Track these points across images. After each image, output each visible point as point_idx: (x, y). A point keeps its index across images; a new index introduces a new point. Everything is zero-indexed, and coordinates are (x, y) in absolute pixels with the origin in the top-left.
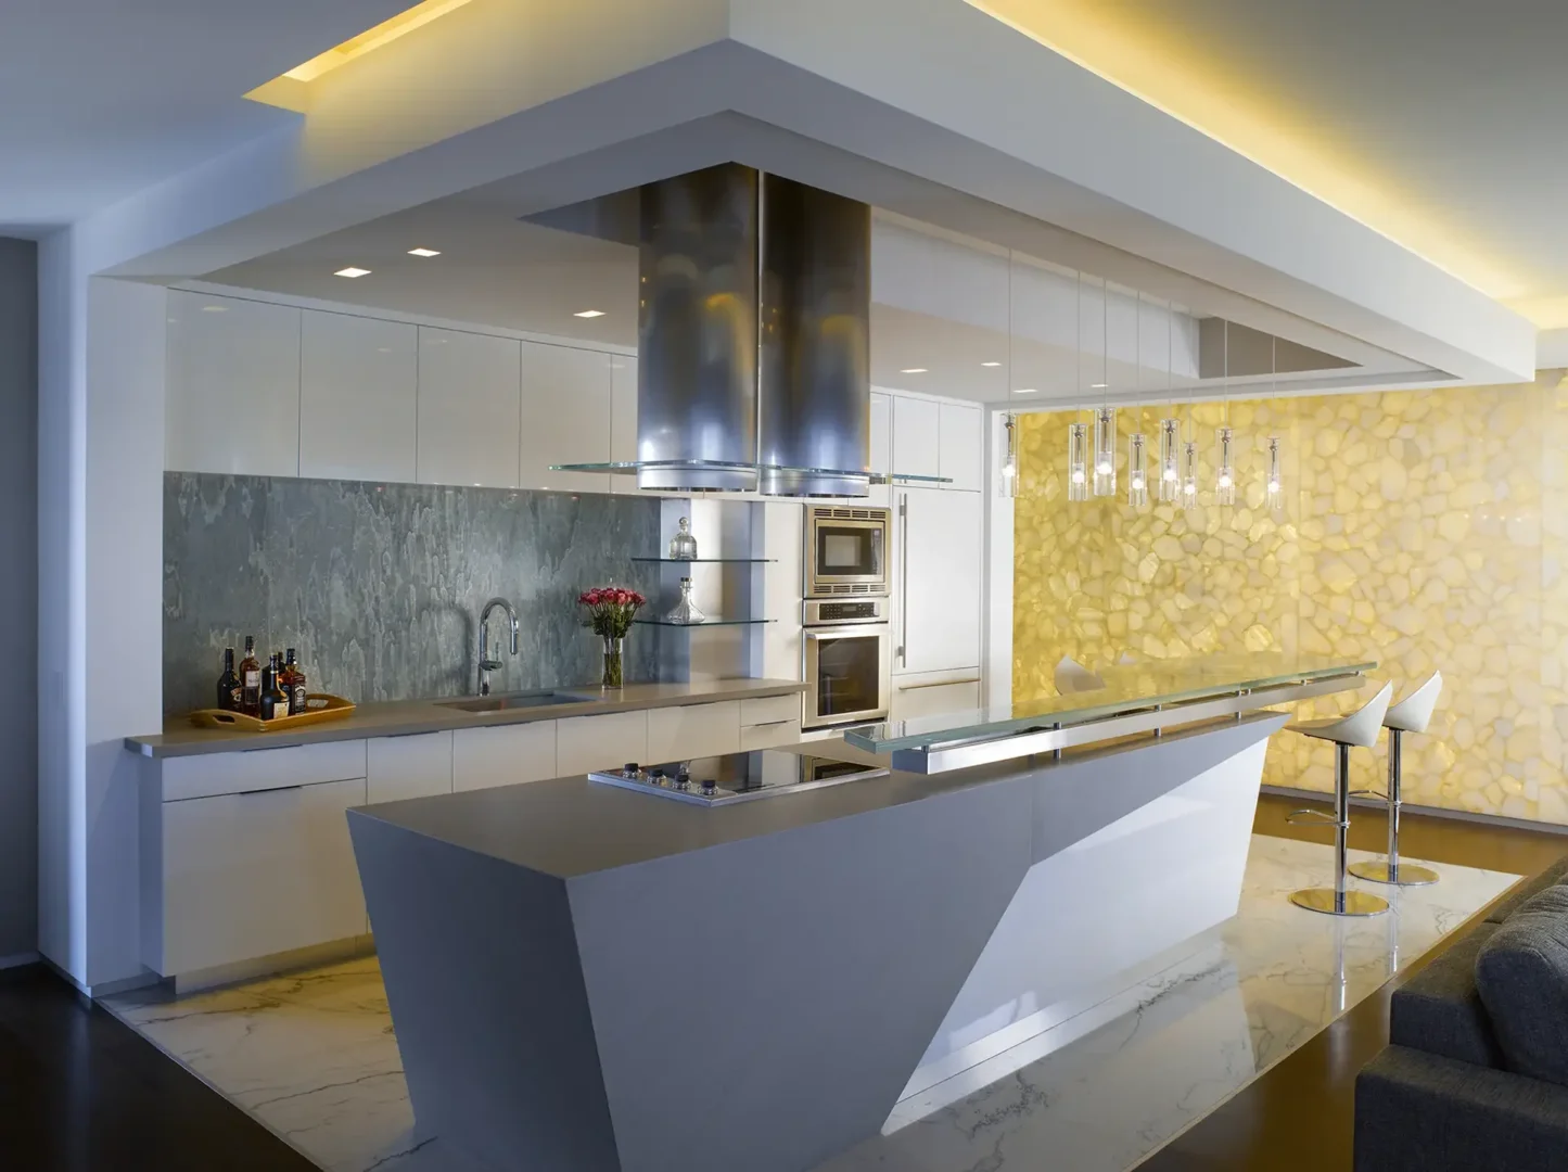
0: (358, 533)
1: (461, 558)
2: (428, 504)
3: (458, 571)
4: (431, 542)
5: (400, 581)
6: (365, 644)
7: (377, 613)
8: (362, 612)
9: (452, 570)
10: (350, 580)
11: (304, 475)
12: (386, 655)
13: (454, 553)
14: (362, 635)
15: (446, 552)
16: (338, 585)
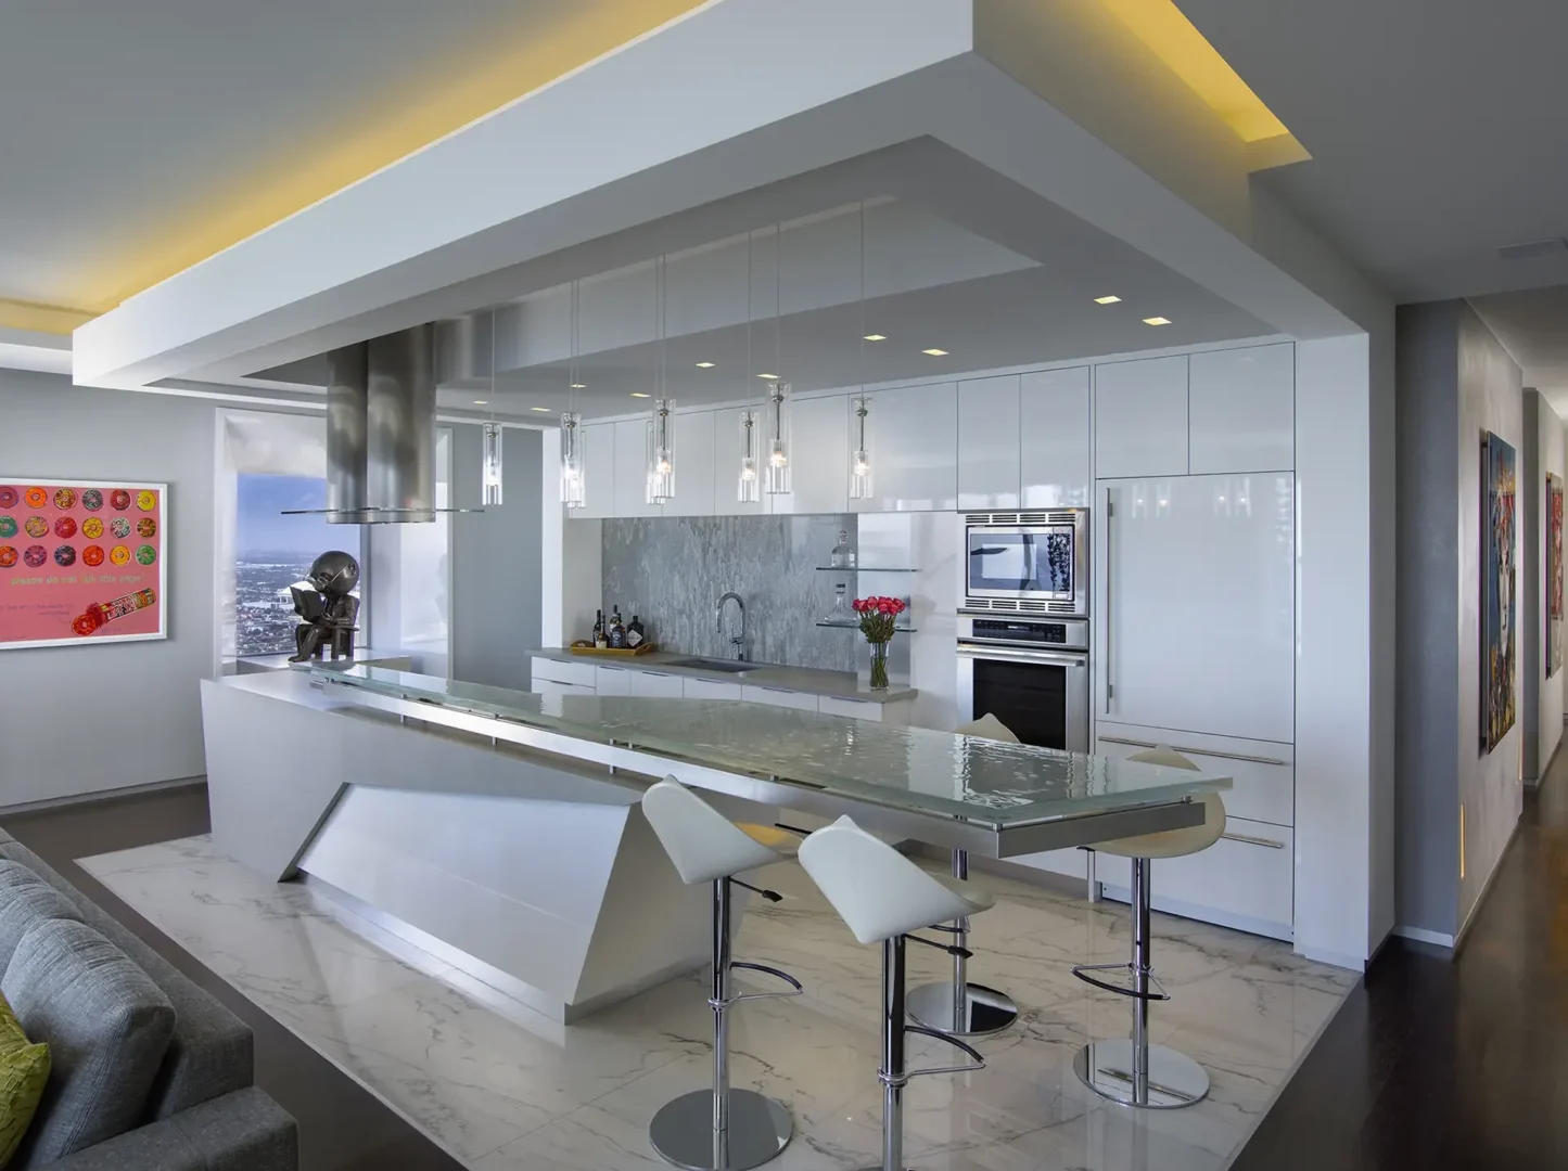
0: (685, 549)
1: (738, 564)
2: (719, 529)
3: (735, 574)
4: (721, 553)
5: (705, 579)
6: (689, 618)
7: (695, 598)
8: (688, 598)
9: (732, 573)
10: (682, 577)
11: (665, 515)
12: (699, 626)
13: (733, 561)
14: (687, 611)
15: (729, 560)
16: (677, 578)
